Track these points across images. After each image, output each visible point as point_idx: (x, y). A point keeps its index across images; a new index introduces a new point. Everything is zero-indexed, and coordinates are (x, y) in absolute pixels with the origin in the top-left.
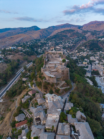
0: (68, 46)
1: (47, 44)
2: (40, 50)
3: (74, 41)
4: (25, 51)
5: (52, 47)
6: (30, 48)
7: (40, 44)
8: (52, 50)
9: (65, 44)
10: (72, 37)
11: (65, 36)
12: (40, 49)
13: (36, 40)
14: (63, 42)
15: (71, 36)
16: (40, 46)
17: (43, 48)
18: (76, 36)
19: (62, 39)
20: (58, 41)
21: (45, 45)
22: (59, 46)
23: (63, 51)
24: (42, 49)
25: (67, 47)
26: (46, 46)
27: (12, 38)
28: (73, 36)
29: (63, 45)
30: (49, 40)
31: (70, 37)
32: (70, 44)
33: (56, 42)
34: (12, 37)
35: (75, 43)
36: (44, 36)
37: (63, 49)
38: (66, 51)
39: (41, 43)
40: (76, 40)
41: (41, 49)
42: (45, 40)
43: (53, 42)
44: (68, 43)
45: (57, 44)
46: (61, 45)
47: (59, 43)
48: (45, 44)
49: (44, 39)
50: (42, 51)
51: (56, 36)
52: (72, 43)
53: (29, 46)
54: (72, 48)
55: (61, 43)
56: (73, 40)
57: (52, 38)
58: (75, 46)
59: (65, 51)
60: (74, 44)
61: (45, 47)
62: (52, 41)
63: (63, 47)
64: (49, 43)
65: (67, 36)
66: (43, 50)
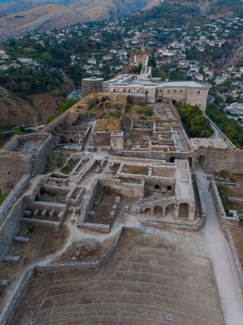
0: (207, 47)
1: (126, 40)
2: (94, 62)
3: (229, 29)
4: (12, 70)
5: (140, 54)
6: (45, 54)
7: (98, 37)
8: (138, 70)
9: (192, 39)
10: (216, 14)
11: (193, 10)
12: (96, 57)
13: (91, 24)
14: (183, 31)
15: (212, 12)
16: (98, 46)
17: (107, 53)
18: (231, 10)
19: (181, 22)
20: (165, 27)
21: (115, 43)
22: (172, 49)
23: (188, 69)
24: (105, 58)
25: (202, 50)
26: (121, 47)
27: (18, 17)
28: (220, 9)
29: (187, 44)
30: (136, 24)
31: (210, 14)
32: (211, 38)
33: (159, 31)
34: (21, 14)
35: (231, 36)
36: (123, 12)
37: (187, 58)
38: (201, 72)
39: (104, 34)
40: (235, 25)
41: (99, 58)
42: (120, 25)
43: (149, 31)
44: (204, 34)
45: (163, 40)
46: (180, 41)
47: (171, 33)
48: (118, 37)
49: (120, 22)
50: (101, 65)
51: (159, 11)
52: (219, 35)
53: (47, 44)
54: (219, 57)
55: (179, 37)
56: (223, 25)
57: (147, 18)
58: (231, 48)
59: (197, 70)
60: (226, 38)
61: (118, 49)
62: (144, 28)
63: (187, 52)
64: (133, 34)
65: (197, 10)
66: (105, 62)
